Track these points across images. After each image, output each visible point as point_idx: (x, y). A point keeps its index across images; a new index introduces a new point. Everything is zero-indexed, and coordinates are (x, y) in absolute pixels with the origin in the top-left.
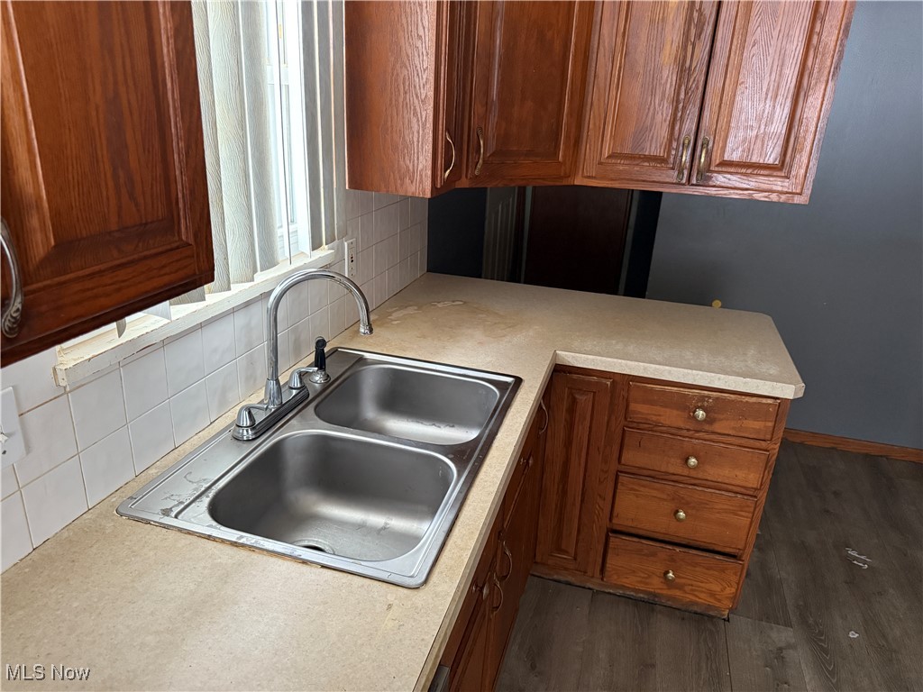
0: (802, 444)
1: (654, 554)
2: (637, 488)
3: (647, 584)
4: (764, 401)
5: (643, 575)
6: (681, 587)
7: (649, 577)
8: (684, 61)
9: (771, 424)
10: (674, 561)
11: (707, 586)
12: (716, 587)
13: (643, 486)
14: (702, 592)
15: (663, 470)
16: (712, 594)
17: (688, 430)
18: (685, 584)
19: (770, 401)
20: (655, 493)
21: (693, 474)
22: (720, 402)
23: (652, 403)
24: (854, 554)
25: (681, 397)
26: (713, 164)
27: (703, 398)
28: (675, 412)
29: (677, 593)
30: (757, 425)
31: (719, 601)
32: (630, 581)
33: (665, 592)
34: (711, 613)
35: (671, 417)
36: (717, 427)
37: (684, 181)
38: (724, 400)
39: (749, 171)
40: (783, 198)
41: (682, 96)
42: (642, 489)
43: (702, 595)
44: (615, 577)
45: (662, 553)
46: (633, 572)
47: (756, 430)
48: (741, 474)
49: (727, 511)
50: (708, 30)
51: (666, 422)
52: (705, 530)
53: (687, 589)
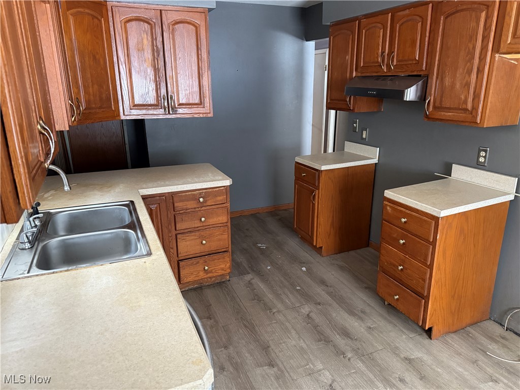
1: (198, 263)
2: (185, 238)
3: (198, 276)
4: (221, 188)
5: (196, 273)
6: (211, 272)
7: (199, 272)
8: (155, 66)
9: (225, 196)
10: (206, 262)
11: (220, 267)
12: (222, 266)
13: (188, 236)
14: (219, 270)
15: (193, 227)
16: (222, 269)
17: (198, 208)
18: (212, 270)
19: (223, 188)
20: (193, 238)
21: (204, 224)
22: (208, 193)
23: (183, 201)
24: (260, 245)
25: (193, 196)
26: (177, 105)
27: (200, 194)
28: (192, 202)
30: (221, 198)
31: (225, 271)
32: (191, 278)
33: (206, 277)
34: (223, 280)
35: (191, 205)
36: (209, 203)
37: (167, 113)
38: (208, 192)
39: (190, 106)
40: (204, 115)
41: (158, 79)
42: (187, 238)
43: (220, 271)
44: (185, 279)
45: (201, 260)
46: (192, 274)
47: (221, 200)
48: (220, 218)
49: (219, 235)
50: (162, 53)
51: (190, 207)
52: (214, 245)
53: (213, 271)
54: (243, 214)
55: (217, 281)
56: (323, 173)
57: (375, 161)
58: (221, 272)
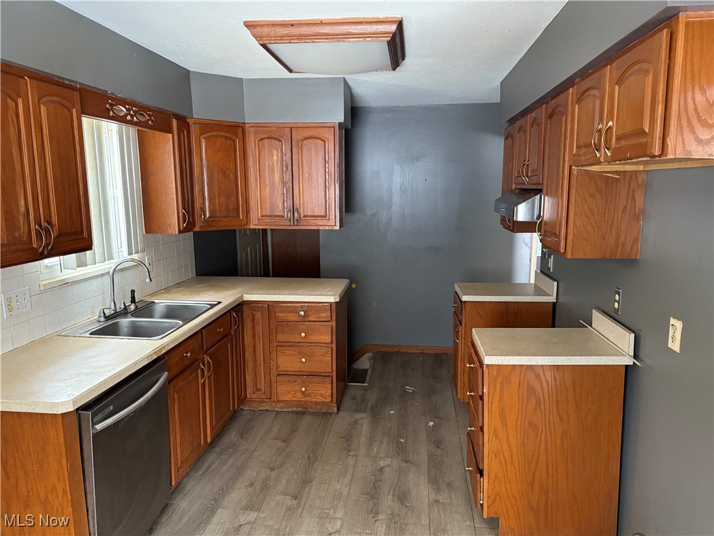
0: (406, 352)
1: (295, 381)
2: (284, 351)
3: (295, 397)
4: (325, 304)
5: (293, 393)
6: (309, 395)
7: (296, 393)
9: (329, 314)
10: (304, 383)
11: (320, 392)
12: (322, 392)
13: (287, 350)
14: (318, 395)
15: (293, 341)
16: (322, 396)
17: (299, 321)
18: (310, 394)
20: (292, 352)
21: (306, 340)
22: (310, 307)
23: (284, 312)
24: (409, 388)
25: (294, 308)
26: (302, 216)
27: (302, 307)
28: (293, 314)
29: (308, 399)
30: (324, 315)
31: (325, 398)
32: (288, 397)
33: (303, 399)
35: (292, 317)
36: (310, 318)
37: (292, 224)
39: (315, 218)
40: (330, 228)
41: (285, 192)
42: (287, 352)
43: (319, 397)
44: (282, 396)
45: (299, 380)
46: (289, 392)
47: (325, 317)
48: (323, 337)
49: (321, 355)
50: (290, 168)
51: (291, 319)
52: (316, 368)
53: (312, 395)
54: (424, 352)
55: (323, 411)
56: (468, 306)
57: (552, 299)
58: (319, 399)
